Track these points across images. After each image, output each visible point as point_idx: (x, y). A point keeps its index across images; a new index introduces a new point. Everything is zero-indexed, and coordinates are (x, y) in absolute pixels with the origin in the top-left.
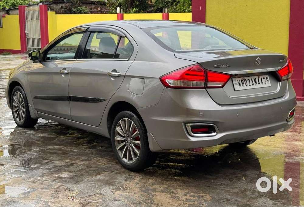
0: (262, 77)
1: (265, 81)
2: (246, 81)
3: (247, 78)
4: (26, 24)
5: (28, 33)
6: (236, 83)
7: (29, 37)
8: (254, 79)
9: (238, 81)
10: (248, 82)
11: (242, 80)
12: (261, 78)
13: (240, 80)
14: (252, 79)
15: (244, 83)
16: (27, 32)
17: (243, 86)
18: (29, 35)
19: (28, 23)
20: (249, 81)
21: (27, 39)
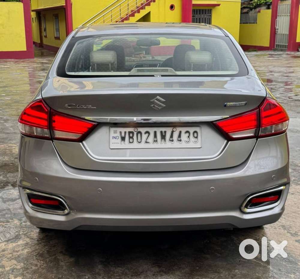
0: (183, 130)
1: (189, 137)
2: (139, 135)
3: (143, 130)
4: (278, 19)
5: (278, 29)
6: (115, 135)
7: (279, 33)
8: (161, 132)
9: (121, 133)
10: (145, 136)
11: (130, 133)
12: (180, 132)
13: (125, 133)
14: (155, 133)
15: (135, 137)
16: (277, 27)
17: (130, 142)
18: (279, 31)
19: (279, 18)
20: (147, 135)
21: (276, 35)
